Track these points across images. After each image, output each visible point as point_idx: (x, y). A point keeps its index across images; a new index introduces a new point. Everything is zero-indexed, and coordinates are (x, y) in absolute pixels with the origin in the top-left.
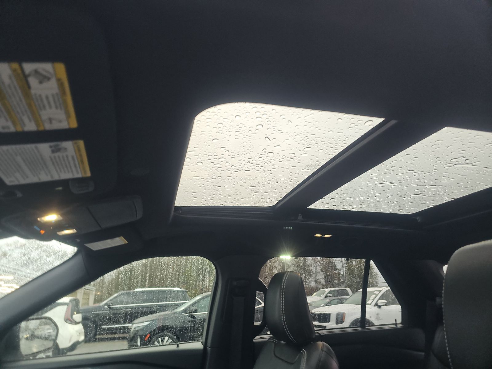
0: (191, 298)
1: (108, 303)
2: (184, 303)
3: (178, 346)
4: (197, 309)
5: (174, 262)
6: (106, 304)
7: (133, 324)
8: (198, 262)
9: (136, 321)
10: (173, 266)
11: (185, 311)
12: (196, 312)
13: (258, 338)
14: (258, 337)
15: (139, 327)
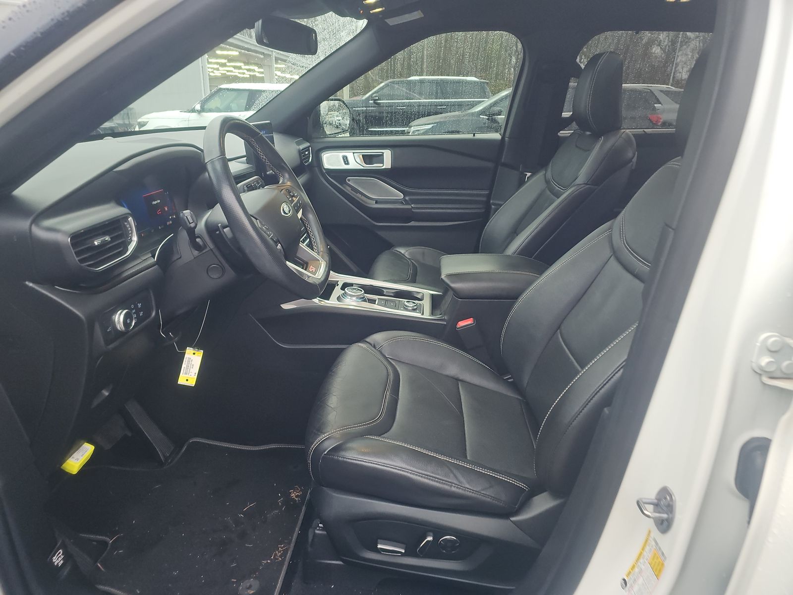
0: (494, 94)
1: (374, 95)
2: (483, 101)
3: (474, 135)
4: (500, 110)
5: (472, 38)
6: (371, 97)
7: (410, 127)
8: (502, 39)
9: (412, 124)
10: (472, 43)
11: (483, 112)
12: (500, 115)
13: (563, 133)
14: (561, 132)
15: (418, 130)
